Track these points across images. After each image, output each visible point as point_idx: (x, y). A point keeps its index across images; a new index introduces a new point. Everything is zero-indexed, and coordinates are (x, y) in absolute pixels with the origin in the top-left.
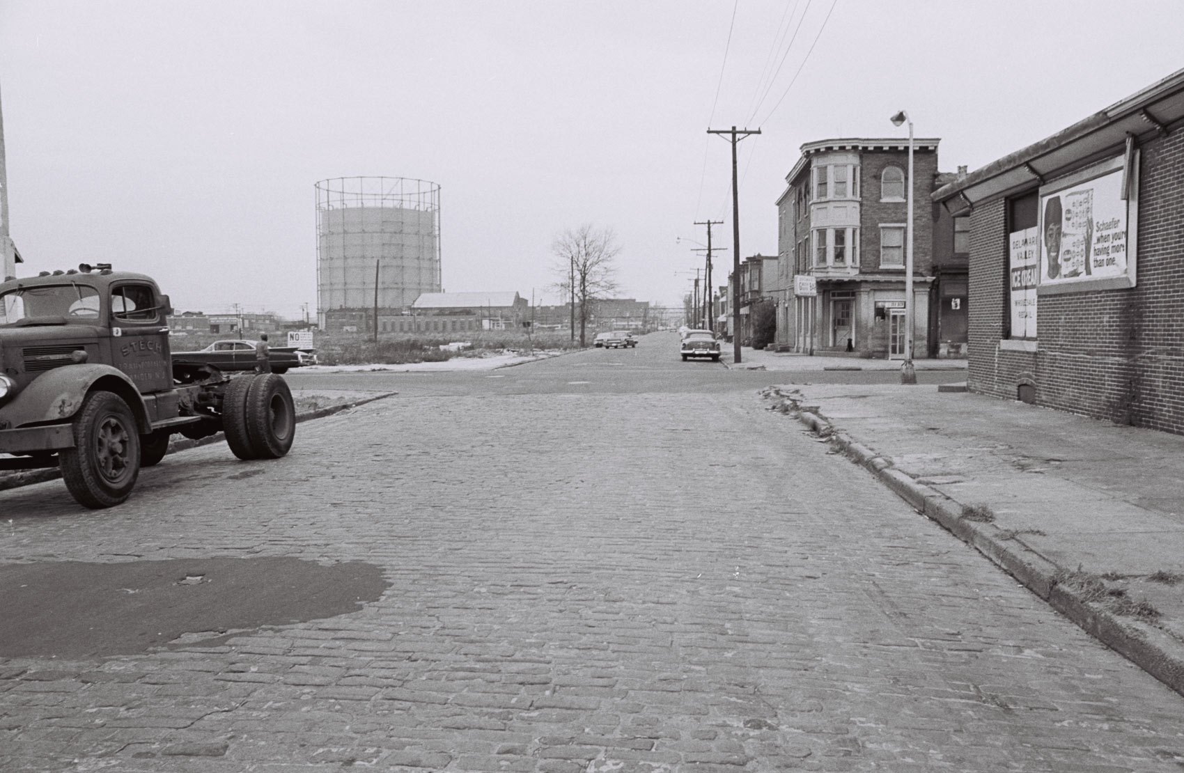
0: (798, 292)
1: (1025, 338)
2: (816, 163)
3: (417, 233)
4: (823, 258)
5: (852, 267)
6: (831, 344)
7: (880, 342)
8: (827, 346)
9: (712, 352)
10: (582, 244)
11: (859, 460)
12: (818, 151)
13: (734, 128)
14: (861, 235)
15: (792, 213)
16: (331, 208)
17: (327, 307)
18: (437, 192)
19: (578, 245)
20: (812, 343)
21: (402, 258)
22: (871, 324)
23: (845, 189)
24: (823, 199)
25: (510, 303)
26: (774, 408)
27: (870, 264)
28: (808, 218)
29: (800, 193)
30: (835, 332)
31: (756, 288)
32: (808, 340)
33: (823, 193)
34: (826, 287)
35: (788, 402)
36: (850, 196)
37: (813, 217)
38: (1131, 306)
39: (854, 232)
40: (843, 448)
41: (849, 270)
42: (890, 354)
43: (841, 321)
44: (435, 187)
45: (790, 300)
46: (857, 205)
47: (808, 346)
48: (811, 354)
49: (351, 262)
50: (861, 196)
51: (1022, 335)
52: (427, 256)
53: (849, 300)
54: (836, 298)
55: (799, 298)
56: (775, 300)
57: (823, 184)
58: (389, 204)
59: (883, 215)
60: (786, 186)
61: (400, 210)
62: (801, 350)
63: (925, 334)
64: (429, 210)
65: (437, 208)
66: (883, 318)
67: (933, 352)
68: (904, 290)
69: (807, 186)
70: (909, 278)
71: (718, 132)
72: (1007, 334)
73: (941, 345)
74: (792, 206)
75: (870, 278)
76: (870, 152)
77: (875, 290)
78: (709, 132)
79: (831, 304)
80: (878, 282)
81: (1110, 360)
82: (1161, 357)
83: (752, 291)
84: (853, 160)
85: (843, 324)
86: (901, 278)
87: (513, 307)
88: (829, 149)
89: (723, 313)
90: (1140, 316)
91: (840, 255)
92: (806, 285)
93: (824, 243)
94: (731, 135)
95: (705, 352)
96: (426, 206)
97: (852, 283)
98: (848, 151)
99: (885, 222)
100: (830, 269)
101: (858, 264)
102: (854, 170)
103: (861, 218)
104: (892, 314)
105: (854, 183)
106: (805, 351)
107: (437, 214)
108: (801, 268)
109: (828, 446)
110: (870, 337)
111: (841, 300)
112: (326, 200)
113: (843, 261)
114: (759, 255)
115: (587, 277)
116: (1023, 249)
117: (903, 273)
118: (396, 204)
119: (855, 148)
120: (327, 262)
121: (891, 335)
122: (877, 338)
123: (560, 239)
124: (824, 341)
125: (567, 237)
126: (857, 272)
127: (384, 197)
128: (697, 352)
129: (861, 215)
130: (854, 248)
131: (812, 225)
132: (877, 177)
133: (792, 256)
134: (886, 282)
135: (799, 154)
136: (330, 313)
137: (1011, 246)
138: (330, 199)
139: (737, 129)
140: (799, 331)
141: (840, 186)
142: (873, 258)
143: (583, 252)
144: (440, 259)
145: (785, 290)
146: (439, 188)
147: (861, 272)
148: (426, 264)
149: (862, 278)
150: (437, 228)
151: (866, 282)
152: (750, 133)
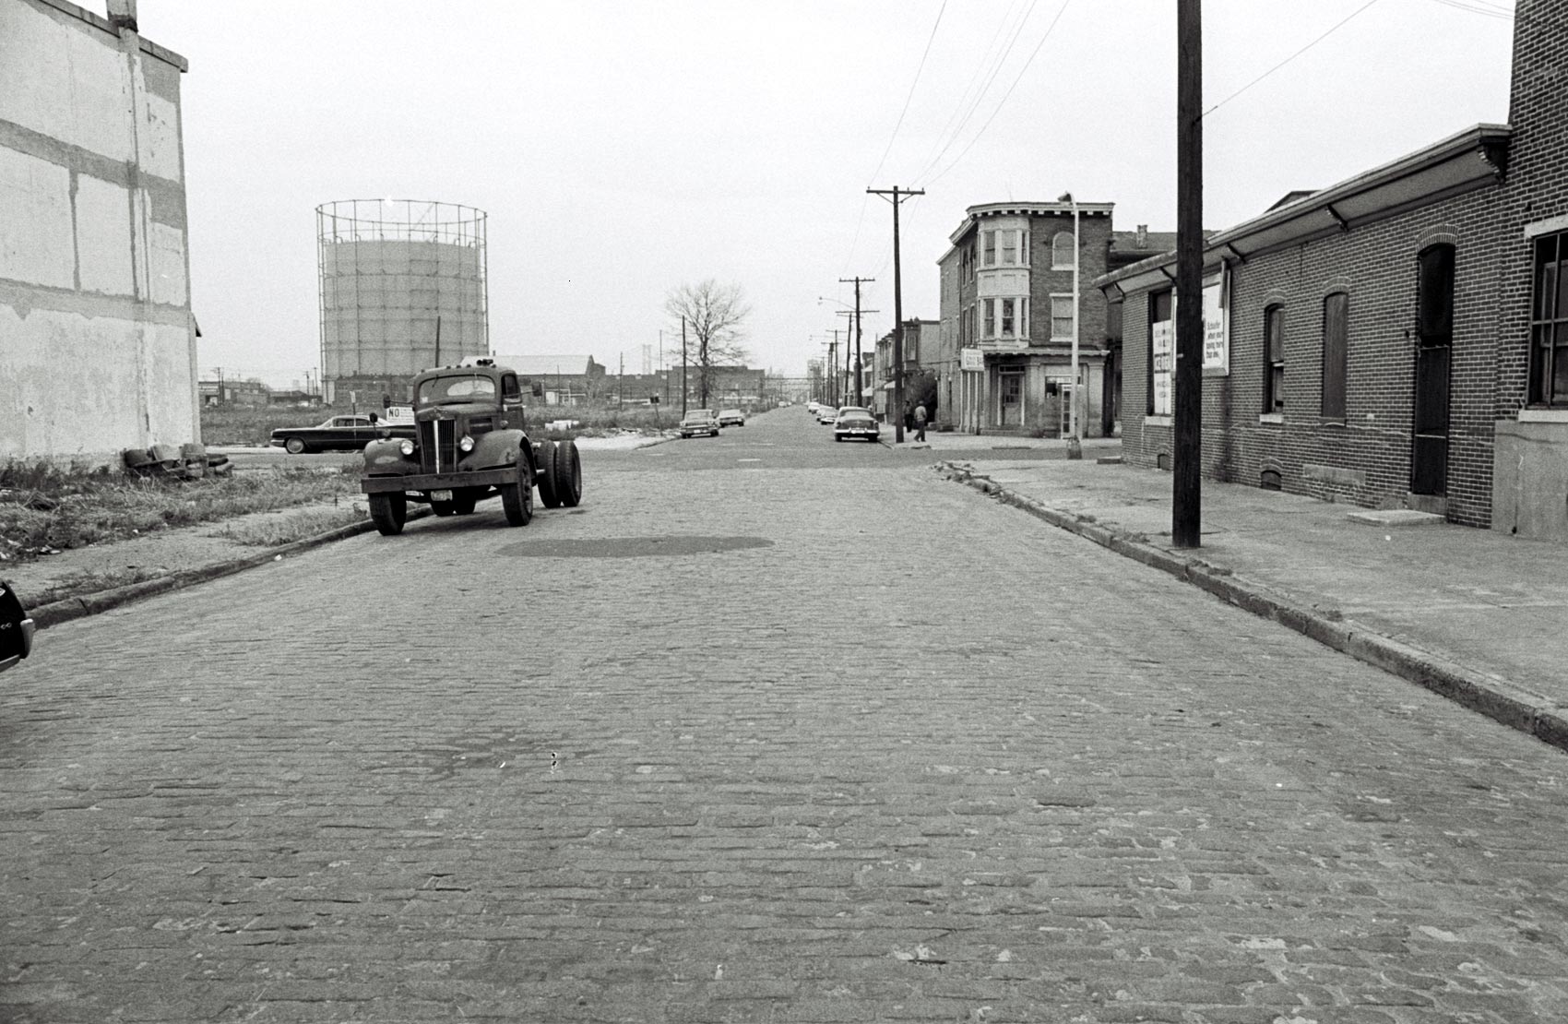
0: (965, 366)
1: (1164, 415)
2: (982, 227)
3: (457, 277)
4: (991, 331)
5: (1021, 340)
6: (999, 423)
7: (1050, 420)
8: (995, 425)
9: (870, 431)
10: (702, 302)
11: (1020, 505)
12: (985, 215)
13: (896, 188)
14: (1031, 305)
15: (955, 277)
16: (339, 241)
17: (335, 372)
18: (482, 222)
19: (698, 304)
20: (978, 421)
21: (437, 308)
22: (1041, 401)
23: (1014, 256)
24: (992, 267)
25: (582, 370)
26: (949, 478)
27: (1040, 337)
28: (975, 284)
29: (965, 255)
30: (1003, 409)
31: (913, 357)
32: (975, 419)
33: (991, 260)
34: (993, 360)
35: (961, 473)
36: (1019, 263)
37: (980, 283)
38: (1227, 390)
39: (1023, 302)
40: (1008, 499)
41: (1018, 343)
42: (1062, 433)
43: (1010, 398)
44: (480, 215)
45: (954, 373)
46: (1027, 273)
47: (975, 425)
48: (978, 434)
49: (366, 315)
50: (1031, 264)
51: (1162, 412)
52: (471, 306)
53: (1018, 375)
54: (1005, 373)
55: (965, 372)
56: (936, 373)
57: (991, 250)
58: (418, 237)
59: (1056, 284)
60: (949, 246)
61: (433, 246)
62: (967, 429)
63: (1100, 410)
64: (473, 245)
65: (482, 242)
66: (1055, 394)
67: (1108, 431)
68: (1070, 364)
69: (973, 249)
70: (1075, 352)
71: (878, 192)
72: (1151, 412)
73: (1116, 423)
74: (956, 270)
75: (1040, 351)
76: (1041, 216)
77: (1046, 364)
78: (868, 192)
79: (1000, 379)
80: (1049, 356)
81: (1216, 431)
82: (1242, 429)
83: (908, 362)
84: (1022, 224)
85: (1012, 401)
86: (1066, 352)
87: (585, 376)
88: (997, 214)
89: (867, 386)
90: (1231, 397)
91: (1008, 326)
92: (973, 359)
93: (992, 315)
94: (892, 195)
95: (863, 432)
96: (468, 239)
97: (1021, 356)
98: (1017, 215)
99: (1056, 292)
100: (998, 342)
101: (1028, 336)
102: (1024, 235)
103: (1031, 287)
104: (1064, 390)
105: (1023, 250)
106: (971, 431)
107: (482, 251)
108: (967, 340)
109: (997, 500)
110: (1040, 415)
111: (1011, 375)
112: (331, 230)
113: (1012, 331)
114: (917, 319)
115: (709, 342)
116: (1162, 339)
117: (1069, 346)
118: (429, 237)
119: (1024, 212)
120: (334, 313)
121: (1063, 412)
122: (1047, 416)
123: (676, 296)
124: (991, 420)
125: (685, 294)
126: (1026, 345)
127: (412, 227)
128: (854, 432)
129: (1031, 284)
130: (1023, 320)
131: (979, 294)
132: (1048, 243)
133: (956, 326)
134: (1057, 356)
135: (965, 216)
136: (341, 381)
137: (1154, 335)
138: (338, 229)
139: (899, 189)
140: (965, 408)
141: (1009, 253)
142: (1043, 330)
143: (704, 312)
144: (487, 311)
145: (948, 362)
146: (486, 216)
147: (1031, 346)
148: (468, 317)
149: (1032, 351)
150: (483, 270)
151: (1036, 355)
152: (913, 193)
